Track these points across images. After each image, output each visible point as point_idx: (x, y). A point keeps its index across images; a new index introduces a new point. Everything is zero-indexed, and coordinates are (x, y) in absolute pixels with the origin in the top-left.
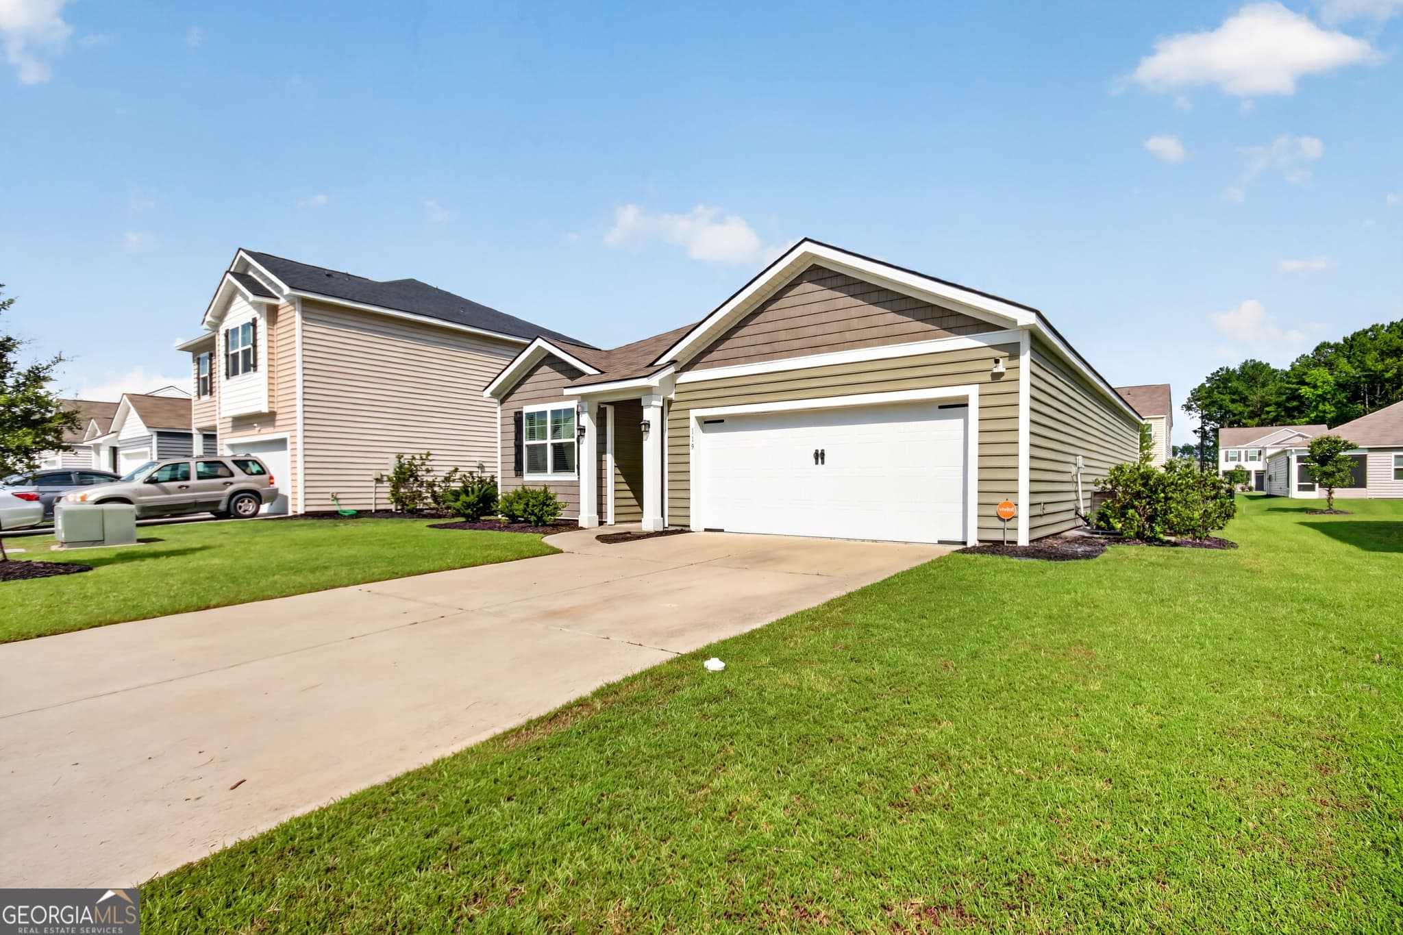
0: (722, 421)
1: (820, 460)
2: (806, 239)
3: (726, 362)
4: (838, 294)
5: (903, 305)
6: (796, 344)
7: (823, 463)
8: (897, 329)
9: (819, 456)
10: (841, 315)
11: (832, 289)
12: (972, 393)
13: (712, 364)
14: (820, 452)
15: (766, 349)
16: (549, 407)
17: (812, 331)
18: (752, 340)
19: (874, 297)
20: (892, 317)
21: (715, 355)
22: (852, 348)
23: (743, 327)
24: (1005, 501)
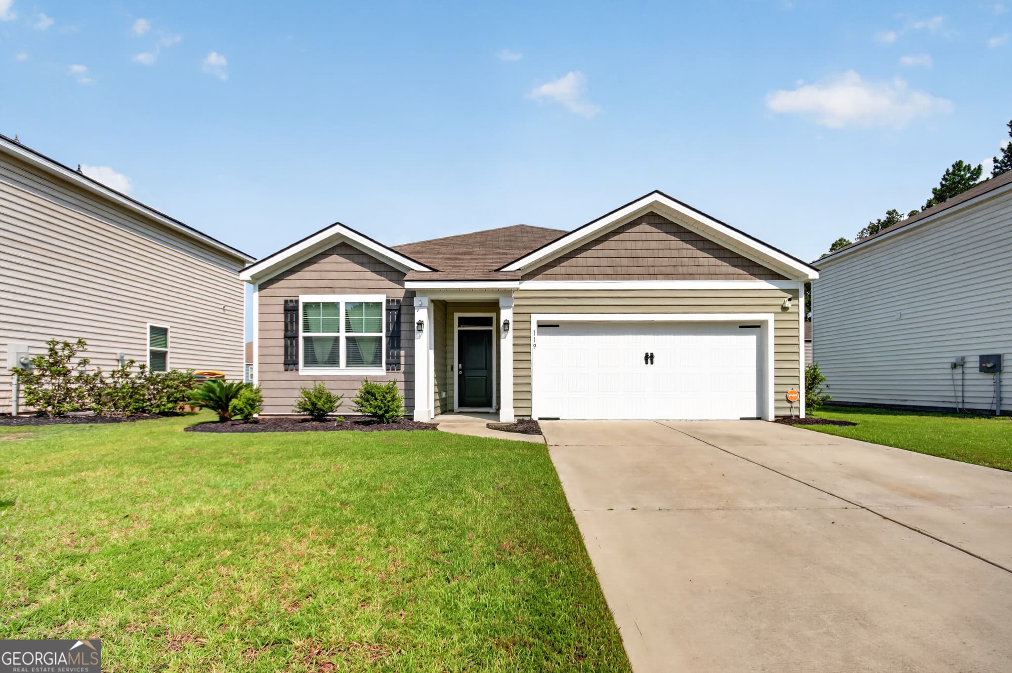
0: (558, 326)
1: (649, 361)
2: (657, 191)
3: (569, 276)
4: (673, 238)
5: (722, 253)
6: (635, 270)
7: (652, 363)
8: (718, 270)
9: (649, 358)
10: (675, 253)
11: (667, 233)
12: (770, 318)
13: (555, 277)
14: (649, 355)
15: (609, 270)
16: (342, 299)
17: (651, 262)
18: (597, 262)
19: (700, 244)
20: (713, 261)
21: (556, 270)
22: (684, 279)
23: (586, 250)
24: (791, 390)
